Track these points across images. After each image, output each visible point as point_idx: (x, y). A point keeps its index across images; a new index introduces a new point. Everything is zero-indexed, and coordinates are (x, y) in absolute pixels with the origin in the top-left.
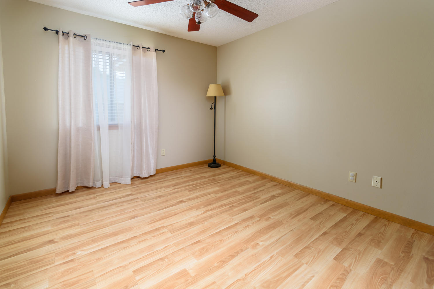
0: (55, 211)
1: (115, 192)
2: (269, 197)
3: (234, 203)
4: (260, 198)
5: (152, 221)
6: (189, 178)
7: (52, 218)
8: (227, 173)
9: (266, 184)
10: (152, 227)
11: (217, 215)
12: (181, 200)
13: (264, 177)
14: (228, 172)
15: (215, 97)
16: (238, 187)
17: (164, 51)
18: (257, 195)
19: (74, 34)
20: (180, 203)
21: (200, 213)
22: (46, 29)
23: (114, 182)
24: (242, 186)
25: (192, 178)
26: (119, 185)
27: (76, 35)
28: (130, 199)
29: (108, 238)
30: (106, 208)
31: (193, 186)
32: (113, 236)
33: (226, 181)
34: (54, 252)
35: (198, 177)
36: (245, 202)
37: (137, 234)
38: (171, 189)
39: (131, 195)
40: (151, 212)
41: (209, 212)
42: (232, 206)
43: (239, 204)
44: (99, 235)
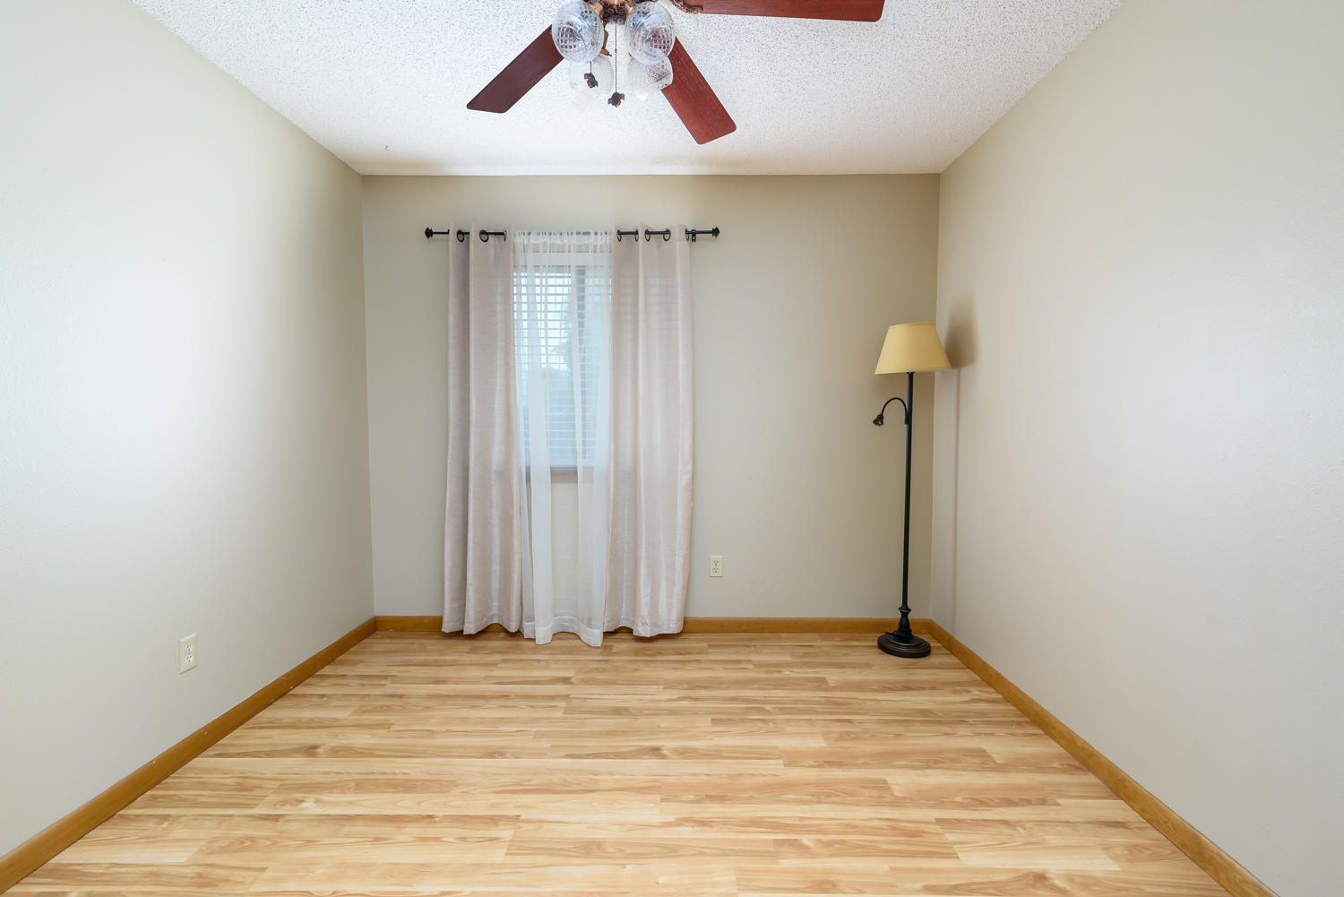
0: (400, 674)
1: (546, 661)
2: (1007, 871)
3: (809, 832)
4: (953, 856)
5: (518, 784)
6: (767, 672)
7: (378, 691)
8: (924, 689)
9: (1059, 801)
10: (493, 806)
11: (702, 854)
12: (656, 744)
13: (1083, 758)
14: (934, 688)
15: (911, 375)
16: (906, 767)
17: (716, 232)
18: (951, 837)
19: (483, 233)
20: (645, 754)
21: (658, 819)
22: (429, 233)
23: (571, 631)
24: (929, 767)
25: (776, 675)
26: (575, 643)
27: (488, 234)
28: (549, 694)
29: (388, 792)
30: (477, 702)
31: (746, 708)
32: (401, 789)
33: (886, 722)
34: (282, 780)
35: (797, 679)
36: (863, 847)
37: (439, 813)
38: (674, 697)
39: (566, 680)
40: (545, 754)
41: (690, 829)
42: (791, 843)
43: (828, 844)
44: (384, 773)
